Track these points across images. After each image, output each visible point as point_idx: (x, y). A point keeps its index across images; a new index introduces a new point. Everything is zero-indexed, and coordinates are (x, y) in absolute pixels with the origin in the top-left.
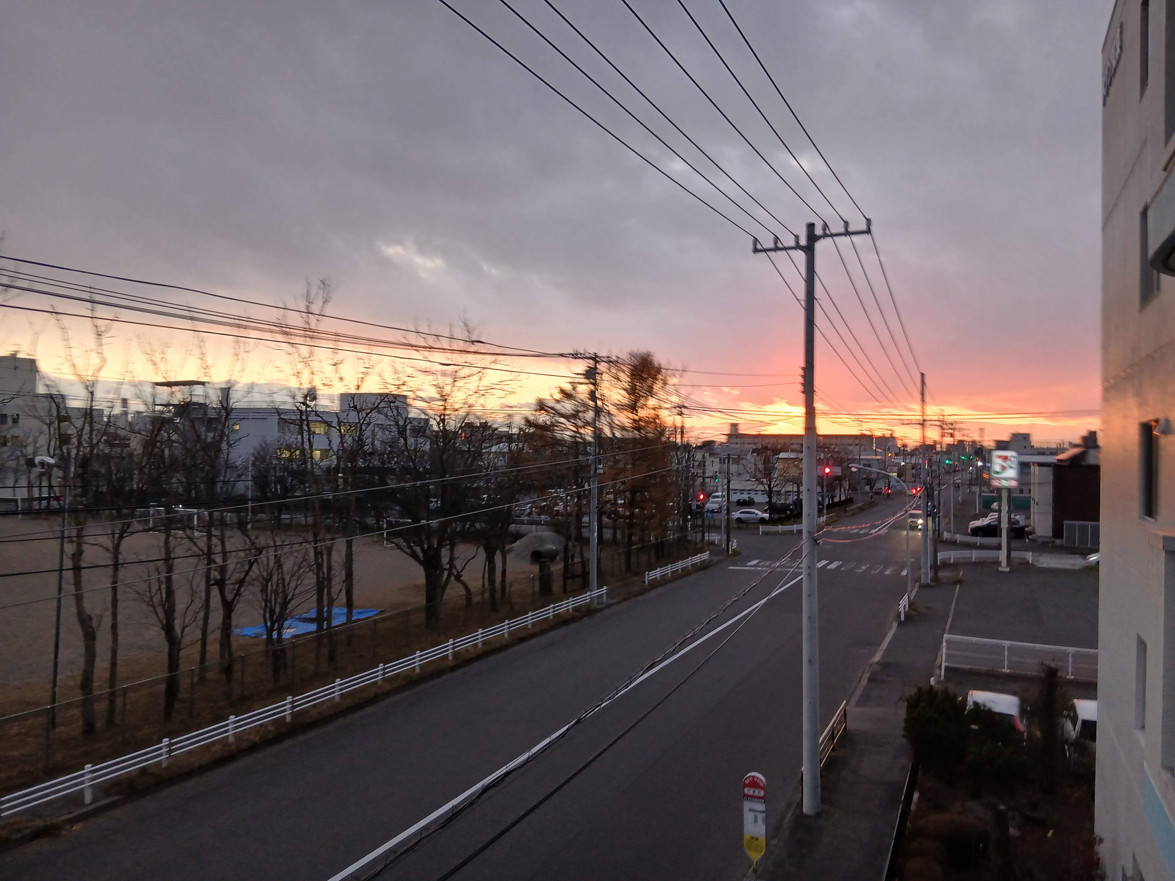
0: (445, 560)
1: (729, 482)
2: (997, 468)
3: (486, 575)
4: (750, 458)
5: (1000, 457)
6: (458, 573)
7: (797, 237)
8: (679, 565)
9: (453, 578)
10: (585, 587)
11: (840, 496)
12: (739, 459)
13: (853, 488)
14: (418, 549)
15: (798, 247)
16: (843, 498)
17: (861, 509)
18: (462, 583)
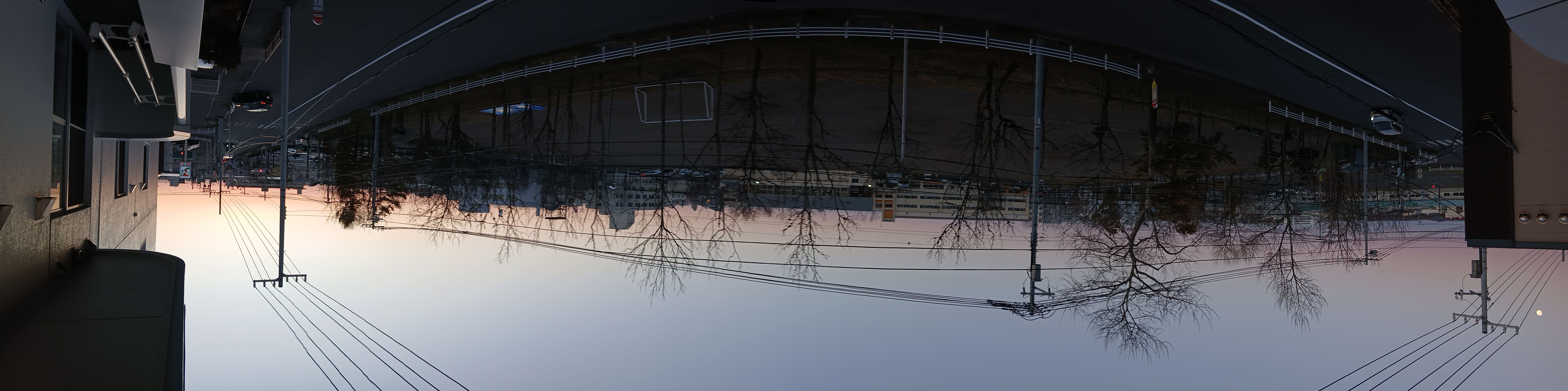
0: (450, 133)
1: (308, 166)
2: (189, 171)
3: (430, 124)
4: (294, 177)
5: (188, 176)
6: (443, 126)
7: (287, 281)
8: (333, 126)
9: (446, 124)
10: (382, 117)
11: (254, 159)
12: (300, 178)
13: (248, 163)
14: (463, 139)
15: (287, 276)
16: (253, 158)
17: (245, 153)
18: (442, 121)
